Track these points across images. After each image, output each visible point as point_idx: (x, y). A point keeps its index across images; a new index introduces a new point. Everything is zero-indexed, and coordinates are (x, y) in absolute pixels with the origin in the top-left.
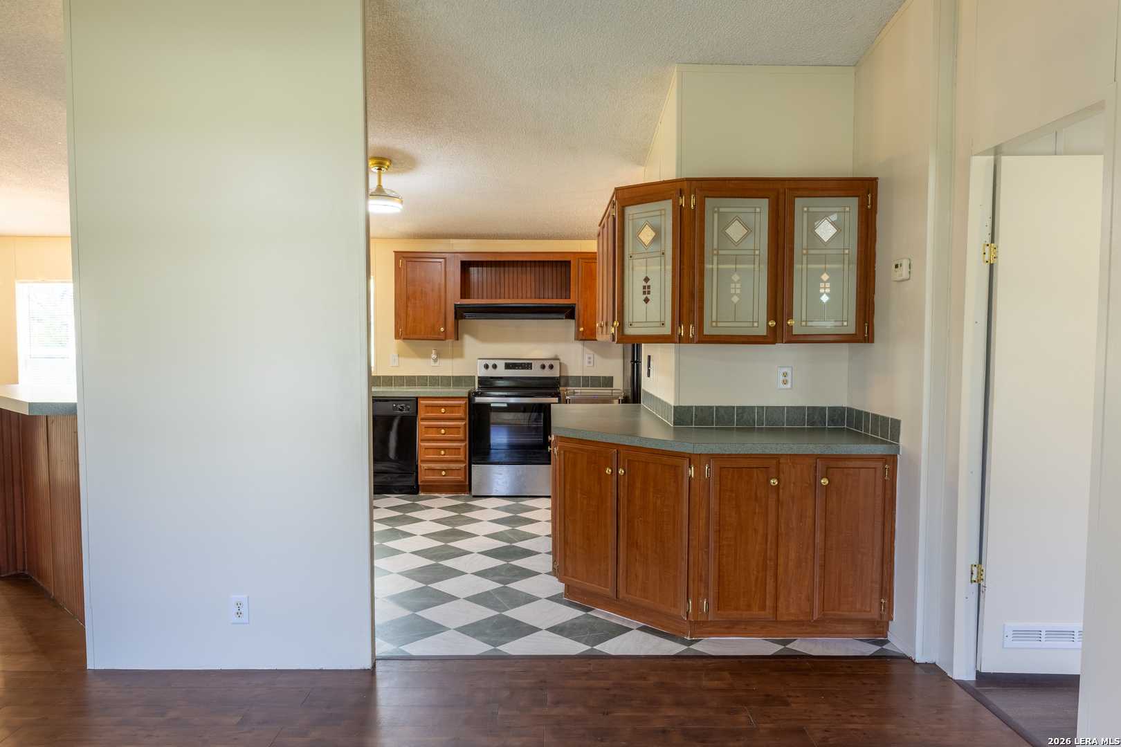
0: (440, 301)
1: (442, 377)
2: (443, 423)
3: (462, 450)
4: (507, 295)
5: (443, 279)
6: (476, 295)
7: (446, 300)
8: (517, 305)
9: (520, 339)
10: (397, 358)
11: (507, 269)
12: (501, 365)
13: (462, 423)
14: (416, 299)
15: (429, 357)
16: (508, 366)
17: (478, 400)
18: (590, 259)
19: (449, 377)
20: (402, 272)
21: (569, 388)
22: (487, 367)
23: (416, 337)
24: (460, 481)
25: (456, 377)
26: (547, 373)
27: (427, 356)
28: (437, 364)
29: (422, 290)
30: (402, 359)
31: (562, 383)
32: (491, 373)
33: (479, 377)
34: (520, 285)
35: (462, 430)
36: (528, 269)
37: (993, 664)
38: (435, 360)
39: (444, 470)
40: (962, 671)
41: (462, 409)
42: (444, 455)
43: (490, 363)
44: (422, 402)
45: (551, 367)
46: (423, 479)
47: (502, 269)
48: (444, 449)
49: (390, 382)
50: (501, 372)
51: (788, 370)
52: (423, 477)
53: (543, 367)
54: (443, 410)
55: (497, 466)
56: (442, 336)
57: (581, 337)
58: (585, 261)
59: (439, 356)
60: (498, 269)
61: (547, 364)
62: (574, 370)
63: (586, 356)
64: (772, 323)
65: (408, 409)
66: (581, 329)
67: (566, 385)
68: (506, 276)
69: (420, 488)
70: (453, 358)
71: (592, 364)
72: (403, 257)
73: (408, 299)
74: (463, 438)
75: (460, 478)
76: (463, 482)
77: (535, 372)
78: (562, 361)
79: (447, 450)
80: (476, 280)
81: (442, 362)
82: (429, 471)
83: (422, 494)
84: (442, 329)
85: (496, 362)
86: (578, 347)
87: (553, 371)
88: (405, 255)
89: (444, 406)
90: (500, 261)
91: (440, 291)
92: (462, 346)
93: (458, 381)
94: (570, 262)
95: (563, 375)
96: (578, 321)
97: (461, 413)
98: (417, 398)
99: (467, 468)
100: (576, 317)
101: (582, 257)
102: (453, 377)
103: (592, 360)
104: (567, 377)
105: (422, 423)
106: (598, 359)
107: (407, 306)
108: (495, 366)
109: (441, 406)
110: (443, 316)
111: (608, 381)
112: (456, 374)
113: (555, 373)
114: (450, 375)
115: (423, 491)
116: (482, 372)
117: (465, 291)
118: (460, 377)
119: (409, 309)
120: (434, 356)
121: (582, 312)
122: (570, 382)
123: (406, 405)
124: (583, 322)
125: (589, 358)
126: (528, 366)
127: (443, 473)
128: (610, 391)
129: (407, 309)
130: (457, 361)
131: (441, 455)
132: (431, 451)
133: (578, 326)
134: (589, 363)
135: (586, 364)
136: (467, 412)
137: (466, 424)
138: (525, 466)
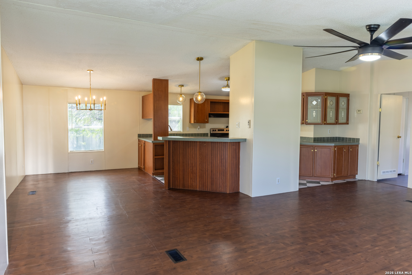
0: (205, 112)
1: (200, 134)
5: (206, 106)
7: (207, 112)
10: (188, 128)
12: (217, 130)
15: (197, 128)
16: (219, 130)
22: (213, 130)
28: (199, 130)
30: (190, 129)
37: (380, 178)
38: (199, 129)
40: (375, 180)
49: (187, 135)
50: (217, 132)
51: (330, 130)
56: (206, 122)
64: (337, 121)
81: (200, 129)
84: (206, 120)
92: (205, 125)
102: (203, 133)
108: (215, 130)
110: (206, 116)
117: (212, 110)
118: (205, 133)
126: (223, 130)
130: (204, 129)
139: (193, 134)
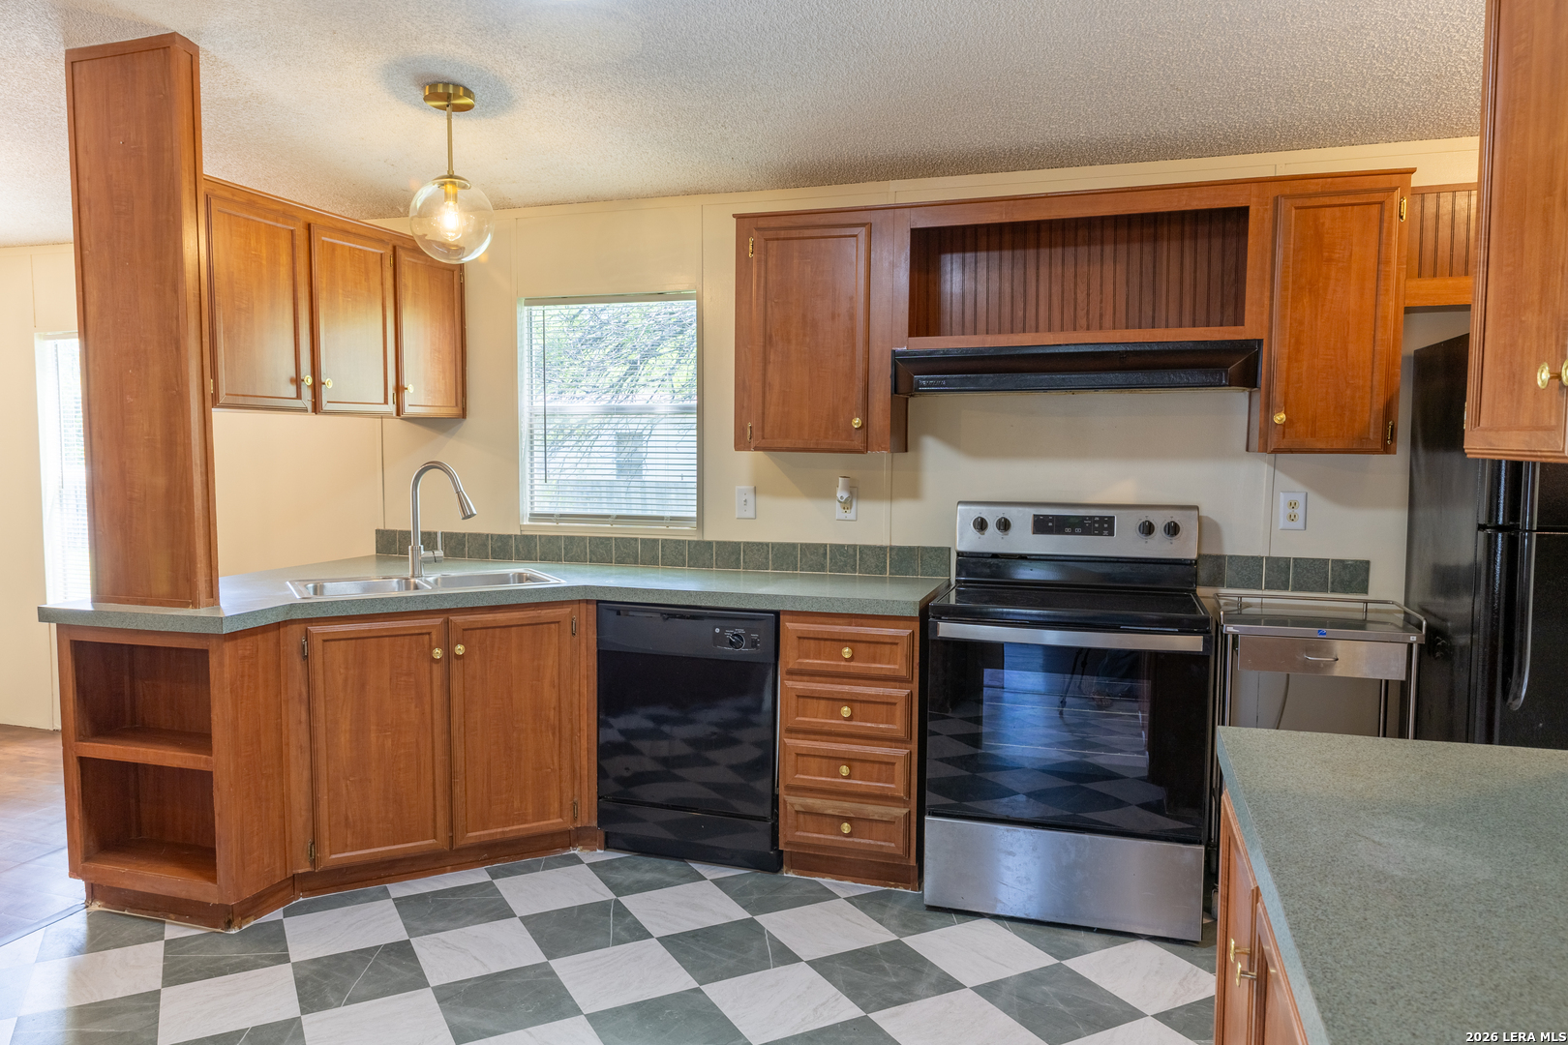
0: (853, 346)
1: (864, 549)
2: (846, 688)
3: (899, 769)
4: (1043, 323)
5: (862, 282)
6: (956, 327)
7: (868, 342)
8: (1072, 350)
9: (1078, 448)
10: (750, 497)
11: (1044, 252)
12: (1022, 519)
13: (899, 693)
14: (789, 341)
15: (830, 495)
16: (1042, 525)
17: (947, 629)
18: (1316, 195)
19: (882, 548)
20: (755, 270)
21: (1224, 591)
22: (981, 525)
23: (787, 443)
24: (893, 856)
25: (901, 549)
26: (1158, 547)
27: (824, 492)
28: (851, 514)
29: (804, 316)
30: (764, 502)
31: (1203, 574)
32: (992, 542)
33: (959, 554)
34: (1081, 297)
35: (899, 712)
36: (1109, 249)
38: (847, 505)
39: (848, 820)
41: (901, 652)
42: (848, 777)
43: (992, 515)
44: (789, 626)
45: (1173, 529)
46: (790, 839)
47: (1031, 253)
48: (849, 761)
49: (734, 557)
50: (1023, 540)
52: (792, 834)
53: (1148, 529)
54: (847, 652)
55: (1001, 828)
56: (857, 443)
57: (1274, 441)
58: (1299, 202)
59: (855, 493)
60: (1019, 253)
61: (1159, 520)
62: (1240, 541)
63: (1282, 500)
65: (754, 644)
66: (1280, 418)
67: (1217, 580)
68: (1044, 271)
69: (785, 858)
70: (891, 498)
71: (1299, 523)
72: (757, 229)
73: (768, 340)
74: (902, 735)
75: (893, 846)
76: (900, 857)
77: (1124, 544)
78: (1203, 513)
79: (857, 765)
80: (957, 289)
81: (864, 508)
82: (808, 817)
83: (790, 875)
84: (857, 422)
85: (1011, 513)
86: (1258, 470)
87: (1176, 541)
88: (762, 223)
89: (851, 641)
90: (1026, 223)
91: (852, 317)
92: (916, 469)
93: (903, 561)
94: (1247, 209)
95: (1206, 551)
96: (1268, 394)
97: (898, 663)
98: (777, 614)
99: (914, 818)
100: (1262, 381)
101: (1287, 191)
102: (892, 548)
103: (1300, 511)
104: (1218, 560)
105: (789, 684)
106: (1322, 508)
107: (765, 361)
108: (1004, 525)
109: (843, 641)
110: (859, 385)
111: (1353, 576)
112: (900, 541)
113: (1185, 548)
114: (885, 542)
115: (793, 867)
116: (967, 541)
117: (925, 313)
118: (911, 549)
119: (770, 368)
120: (842, 493)
121: (1283, 364)
122: (1228, 573)
123: (749, 631)
124: (1286, 394)
125: (1293, 505)
126: (1102, 526)
127: (846, 828)
128: (1361, 606)
129: (765, 370)
130: (904, 508)
131: (838, 775)
132: (814, 763)
133: (1268, 409)
134: (1292, 518)
135: (1282, 521)
136: (917, 660)
137: (911, 695)
138: (1087, 837)
139: (794, 546)
